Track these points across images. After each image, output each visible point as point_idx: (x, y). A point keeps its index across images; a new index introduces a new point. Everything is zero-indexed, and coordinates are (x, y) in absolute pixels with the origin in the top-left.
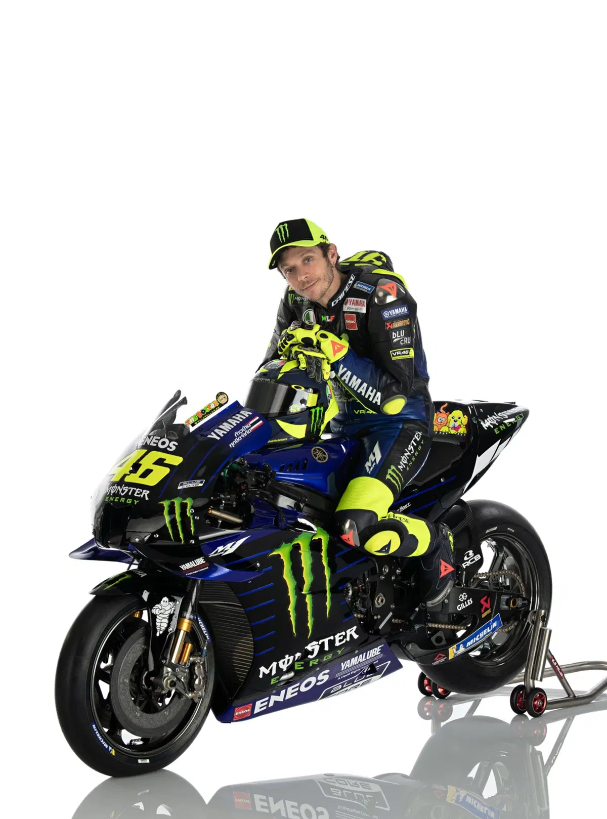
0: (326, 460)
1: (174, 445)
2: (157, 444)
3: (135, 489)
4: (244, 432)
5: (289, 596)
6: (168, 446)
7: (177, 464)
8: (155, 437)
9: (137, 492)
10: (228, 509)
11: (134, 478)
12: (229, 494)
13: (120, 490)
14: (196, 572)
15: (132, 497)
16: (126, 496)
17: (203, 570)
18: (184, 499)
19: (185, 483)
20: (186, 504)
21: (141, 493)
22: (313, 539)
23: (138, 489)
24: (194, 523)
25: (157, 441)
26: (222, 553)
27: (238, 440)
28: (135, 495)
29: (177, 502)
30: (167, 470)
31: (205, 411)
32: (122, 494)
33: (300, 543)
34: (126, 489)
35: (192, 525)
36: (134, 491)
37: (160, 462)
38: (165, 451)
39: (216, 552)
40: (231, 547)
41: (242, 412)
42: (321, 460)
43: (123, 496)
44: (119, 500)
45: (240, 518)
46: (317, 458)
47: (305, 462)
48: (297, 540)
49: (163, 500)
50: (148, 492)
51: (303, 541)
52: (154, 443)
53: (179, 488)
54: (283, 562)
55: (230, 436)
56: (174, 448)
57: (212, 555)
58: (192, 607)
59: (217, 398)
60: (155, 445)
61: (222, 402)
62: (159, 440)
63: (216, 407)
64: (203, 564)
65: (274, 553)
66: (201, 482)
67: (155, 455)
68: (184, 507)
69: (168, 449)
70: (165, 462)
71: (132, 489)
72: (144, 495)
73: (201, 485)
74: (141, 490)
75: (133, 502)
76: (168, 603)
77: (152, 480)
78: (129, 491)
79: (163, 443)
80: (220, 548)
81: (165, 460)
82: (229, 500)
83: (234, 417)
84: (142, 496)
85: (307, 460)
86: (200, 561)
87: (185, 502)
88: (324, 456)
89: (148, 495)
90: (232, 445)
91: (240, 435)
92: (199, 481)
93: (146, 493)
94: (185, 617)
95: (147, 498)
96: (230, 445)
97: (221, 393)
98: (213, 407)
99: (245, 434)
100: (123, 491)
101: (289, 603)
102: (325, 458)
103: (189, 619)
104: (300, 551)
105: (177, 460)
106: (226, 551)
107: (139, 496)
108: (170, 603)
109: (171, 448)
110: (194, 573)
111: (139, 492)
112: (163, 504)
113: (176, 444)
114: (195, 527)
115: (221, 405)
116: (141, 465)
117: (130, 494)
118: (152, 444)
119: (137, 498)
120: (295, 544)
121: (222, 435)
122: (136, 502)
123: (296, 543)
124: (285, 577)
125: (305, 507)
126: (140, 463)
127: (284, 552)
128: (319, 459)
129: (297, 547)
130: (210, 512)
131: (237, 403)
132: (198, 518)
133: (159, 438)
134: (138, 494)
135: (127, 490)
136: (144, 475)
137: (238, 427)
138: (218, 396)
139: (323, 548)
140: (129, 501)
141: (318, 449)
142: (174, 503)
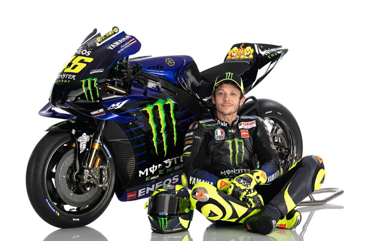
1: (89, 53)
2: (81, 53)
3: (69, 75)
4: (126, 46)
5: (153, 133)
6: (87, 53)
7: (90, 61)
10: (119, 86)
11: (69, 70)
12: (119, 78)
13: (62, 76)
14: (99, 116)
15: (67, 79)
16: (64, 79)
18: (93, 78)
19: (94, 70)
20: (94, 81)
21: (71, 77)
22: (165, 103)
23: (70, 75)
24: (99, 91)
25: (81, 51)
26: (115, 108)
27: (123, 49)
28: (69, 78)
29: (89, 80)
30: (85, 65)
31: (106, 36)
32: (62, 78)
33: (158, 105)
34: (64, 75)
35: (97, 92)
36: (68, 76)
37: (82, 61)
38: (85, 56)
39: (111, 107)
40: (119, 105)
41: (126, 37)
43: (63, 79)
44: (61, 81)
45: (125, 91)
46: (168, 63)
47: (162, 65)
48: (156, 104)
49: (82, 79)
50: (75, 76)
52: (80, 52)
53: (91, 73)
54: (149, 115)
55: (118, 48)
56: (89, 54)
57: (109, 109)
59: (113, 30)
60: (80, 53)
61: (116, 31)
62: (82, 51)
63: (112, 34)
65: (144, 109)
66: (102, 70)
67: (80, 58)
68: (92, 82)
69: (86, 55)
70: (84, 61)
71: (67, 75)
72: (73, 78)
73: (102, 71)
74: (72, 75)
75: (67, 81)
76: (86, 136)
77: (77, 70)
78: (66, 76)
79: (84, 52)
80: (113, 105)
81: (84, 60)
82: (118, 81)
83: (121, 39)
84: (72, 78)
85: (163, 64)
87: (93, 80)
89: (75, 77)
90: (119, 52)
91: (124, 47)
92: (101, 70)
93: (74, 76)
94: (96, 142)
95: (74, 79)
96: (118, 52)
97: (115, 27)
98: (110, 34)
99: (127, 47)
100: (63, 77)
101: (153, 136)
102: (173, 64)
103: (99, 143)
104: (158, 110)
106: (116, 107)
107: (70, 78)
108: (87, 136)
109: (88, 54)
112: (82, 82)
113: (91, 52)
115: (115, 33)
116: (72, 63)
117: (66, 78)
119: (69, 79)
120: (155, 106)
121: (114, 47)
122: (69, 81)
123: (155, 105)
124: (150, 122)
125: (162, 88)
126: (72, 62)
127: (149, 109)
128: (170, 64)
129: (156, 108)
130: (108, 86)
131: (123, 32)
132: (101, 89)
134: (70, 77)
135: (65, 76)
136: (73, 68)
137: (123, 43)
138: (113, 28)
139: (171, 109)
140: (66, 81)
141: (169, 59)
142: (87, 81)
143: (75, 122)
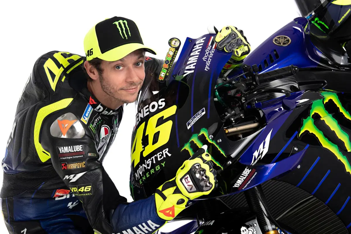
0: (290, 41)
1: (162, 101)
2: (149, 111)
3: (156, 155)
4: (209, 54)
5: (340, 160)
6: (159, 106)
7: (174, 113)
8: (144, 108)
9: (159, 156)
10: (240, 122)
11: (150, 148)
12: (233, 109)
13: (146, 166)
14: (249, 182)
15: (158, 163)
16: (153, 166)
17: (254, 177)
18: (199, 132)
19: (190, 121)
20: (203, 135)
21: (162, 155)
22: (325, 103)
23: (159, 154)
24: (220, 147)
25: (148, 110)
26: (260, 157)
27: (209, 62)
28: (159, 159)
29: (195, 139)
30: (170, 123)
31: (168, 61)
32: (149, 168)
33: (317, 112)
34: (149, 162)
35: (219, 149)
36: (156, 158)
37: (161, 121)
38: (158, 111)
39: (255, 159)
40: (263, 148)
41: (197, 43)
42: (286, 44)
43: (151, 169)
44: (150, 174)
45: (254, 123)
46: (282, 44)
47: (275, 53)
48: (312, 111)
49: (183, 146)
50: (167, 149)
51: (318, 109)
52: (146, 112)
53: (189, 128)
54: (315, 135)
55: (200, 63)
56: (164, 104)
57: (253, 163)
58: (268, 217)
59: (170, 45)
60: (148, 113)
61: (177, 44)
62: (148, 107)
63: (175, 52)
64: (250, 172)
65: (302, 132)
66: (203, 111)
67: (153, 120)
69: (160, 108)
70: (164, 118)
71: (153, 157)
72: (166, 154)
73: (204, 113)
74: (161, 153)
75: (161, 166)
76: (247, 230)
77: (164, 139)
78: (152, 160)
79: (153, 107)
80: (256, 154)
81: (163, 117)
82: (235, 115)
83: (194, 50)
84: (165, 156)
85: (275, 50)
86: (246, 172)
87: (200, 134)
88: (286, 39)
89: (168, 152)
90: (207, 68)
91: (208, 58)
92: (200, 111)
93: (166, 151)
94: (268, 231)
95: (170, 155)
96: (206, 70)
97: (171, 40)
98: (172, 54)
99: (212, 55)
100: (148, 165)
101: (343, 165)
102: (288, 40)
103: (273, 230)
104: (322, 119)
105: (172, 110)
106: (262, 153)
107: (163, 158)
108: (249, 229)
109: (161, 105)
110: (248, 184)
111: (161, 155)
112: (185, 149)
113: (163, 99)
114: (223, 149)
115: (177, 49)
116: (148, 135)
117: (154, 162)
118: (146, 115)
119: (162, 161)
120: (313, 115)
121: (194, 67)
122: (163, 164)
123: (313, 113)
124: (324, 146)
125: (300, 87)
126: (146, 134)
127: (308, 126)
128: (284, 44)
129: (317, 117)
130: (227, 132)
131: (188, 39)
132: (221, 140)
133: (147, 106)
134: (160, 157)
135: (151, 161)
136: (155, 140)
138: (170, 43)
139: (338, 106)
140: (158, 168)
141: (278, 38)
142: (193, 141)
143: (213, 221)
